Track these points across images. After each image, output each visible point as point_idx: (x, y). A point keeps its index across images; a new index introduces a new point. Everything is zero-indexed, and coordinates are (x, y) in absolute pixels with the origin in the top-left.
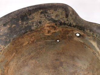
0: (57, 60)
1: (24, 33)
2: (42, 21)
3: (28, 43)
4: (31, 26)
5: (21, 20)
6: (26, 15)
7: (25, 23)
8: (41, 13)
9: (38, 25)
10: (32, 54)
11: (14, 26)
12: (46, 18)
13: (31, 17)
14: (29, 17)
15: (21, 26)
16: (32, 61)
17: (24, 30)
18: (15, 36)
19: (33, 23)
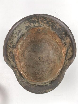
0: (52, 62)
1: (60, 37)
2: (67, 45)
3: (58, 42)
4: (63, 39)
5: (65, 33)
6: (67, 34)
7: (64, 35)
8: (70, 43)
9: (64, 44)
10: (54, 47)
11: (61, 30)
12: (68, 47)
13: (67, 38)
14: (67, 36)
15: (62, 34)
16: (51, 48)
17: (61, 36)
18: (57, 33)
19: (65, 40)
